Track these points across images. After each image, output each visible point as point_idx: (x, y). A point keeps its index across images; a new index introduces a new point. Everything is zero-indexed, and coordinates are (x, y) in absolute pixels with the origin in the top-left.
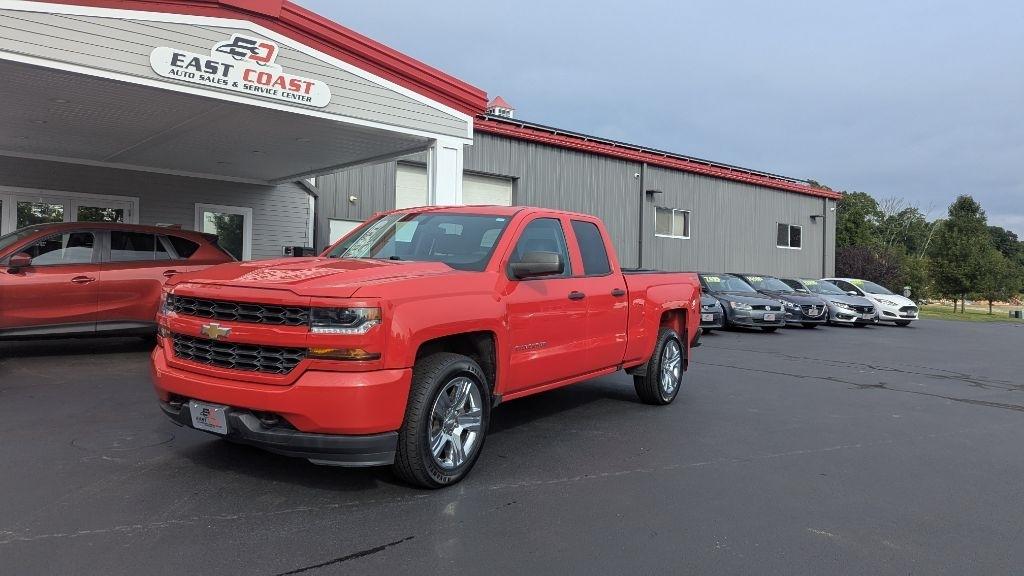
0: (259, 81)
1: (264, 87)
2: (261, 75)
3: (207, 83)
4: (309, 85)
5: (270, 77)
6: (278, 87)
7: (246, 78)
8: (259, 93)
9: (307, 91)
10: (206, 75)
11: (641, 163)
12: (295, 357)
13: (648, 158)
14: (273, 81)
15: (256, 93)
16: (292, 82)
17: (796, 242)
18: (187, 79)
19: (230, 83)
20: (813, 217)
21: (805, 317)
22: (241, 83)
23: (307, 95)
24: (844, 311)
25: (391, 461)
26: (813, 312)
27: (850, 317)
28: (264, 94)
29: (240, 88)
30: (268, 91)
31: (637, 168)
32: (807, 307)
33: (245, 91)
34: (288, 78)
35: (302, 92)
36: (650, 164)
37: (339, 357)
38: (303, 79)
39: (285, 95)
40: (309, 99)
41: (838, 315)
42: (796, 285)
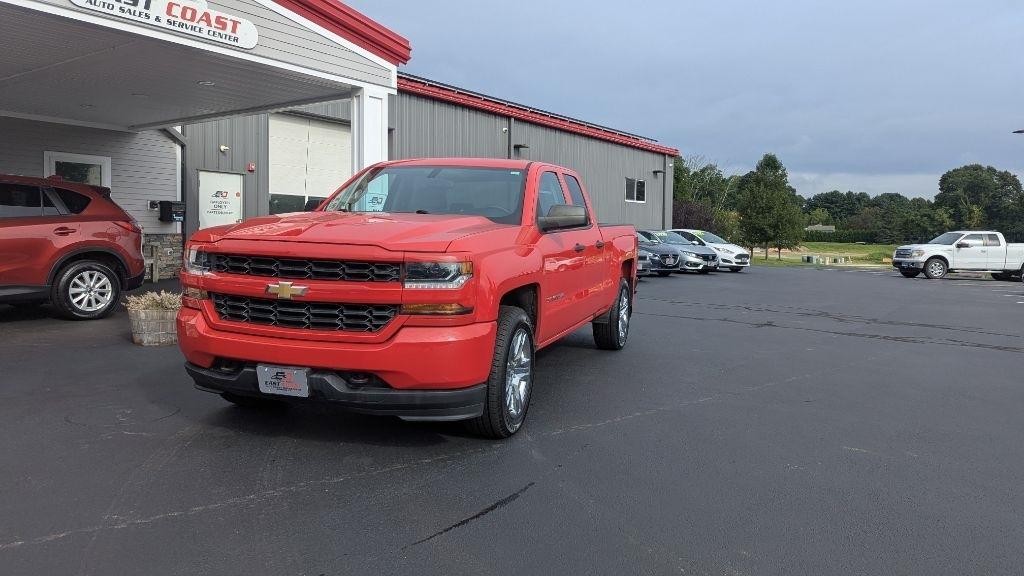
0: (183, 16)
1: (189, 23)
2: (185, 9)
3: (127, 15)
4: (235, 24)
5: (194, 12)
6: (203, 24)
7: (169, 12)
8: (184, 30)
9: (234, 31)
10: (127, 7)
11: (509, 117)
12: (386, 313)
13: (515, 113)
14: (198, 17)
15: (180, 29)
16: (218, 19)
17: (641, 196)
18: (105, 10)
19: (152, 18)
20: (655, 173)
21: (663, 266)
22: (164, 17)
23: (233, 35)
24: (692, 259)
25: (480, 413)
26: (670, 261)
27: (697, 265)
28: (189, 31)
29: (164, 24)
30: (193, 28)
31: (505, 122)
32: (664, 256)
33: (169, 27)
34: (213, 15)
35: (228, 31)
36: (517, 119)
37: (431, 312)
38: (229, 17)
39: (211, 33)
40: (236, 40)
41: (687, 263)
42: (648, 236)
